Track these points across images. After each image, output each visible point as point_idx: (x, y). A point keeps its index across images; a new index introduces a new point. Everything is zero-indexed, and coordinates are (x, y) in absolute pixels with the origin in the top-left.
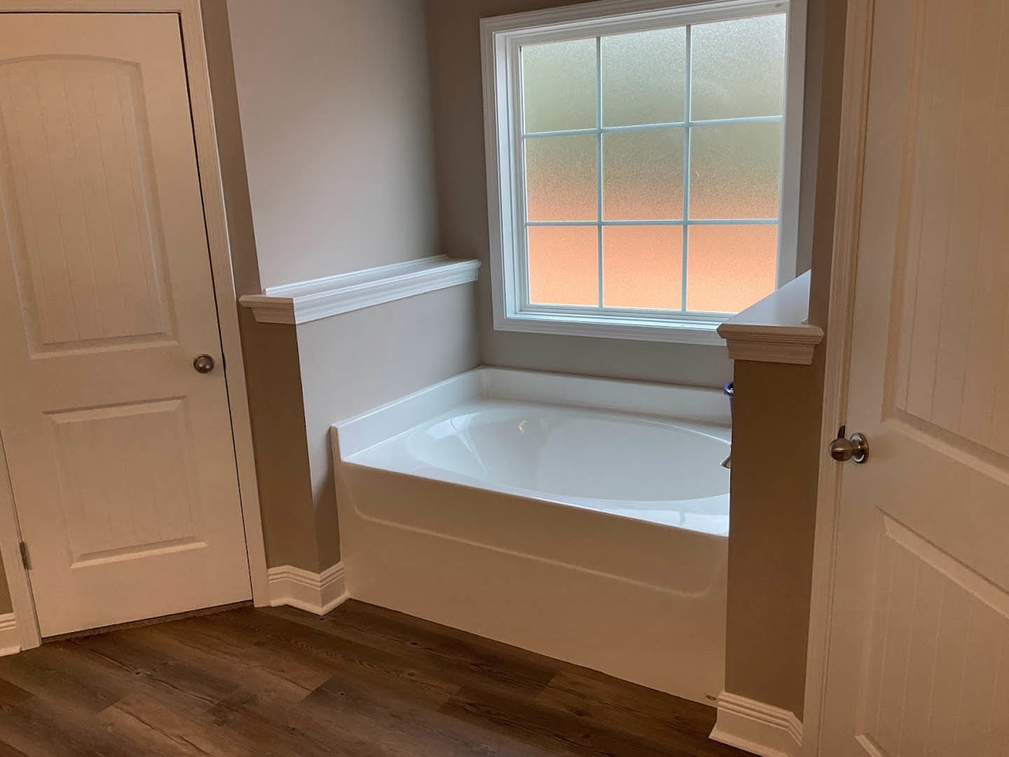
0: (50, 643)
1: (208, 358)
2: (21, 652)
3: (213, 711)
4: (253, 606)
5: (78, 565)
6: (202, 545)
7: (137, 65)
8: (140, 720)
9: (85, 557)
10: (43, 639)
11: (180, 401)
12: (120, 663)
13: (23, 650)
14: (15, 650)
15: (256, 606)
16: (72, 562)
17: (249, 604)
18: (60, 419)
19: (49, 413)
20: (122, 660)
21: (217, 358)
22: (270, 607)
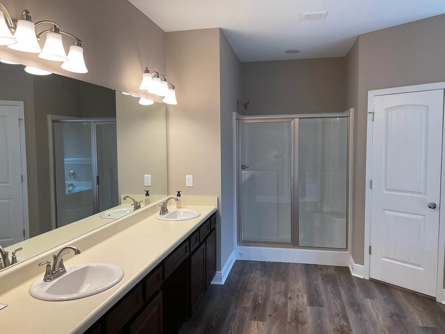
0: (372, 280)
1: (435, 204)
2: (363, 279)
3: (391, 314)
4: (436, 300)
5: (383, 259)
6: (422, 269)
7: (428, 106)
8: (372, 305)
9: (386, 258)
10: (370, 278)
11: (423, 216)
12: (382, 292)
13: (364, 278)
14: (362, 277)
15: (437, 300)
16: (382, 258)
17: (435, 299)
18: (387, 212)
19: (385, 210)
20: (383, 292)
21: (438, 205)
22: (441, 303)
